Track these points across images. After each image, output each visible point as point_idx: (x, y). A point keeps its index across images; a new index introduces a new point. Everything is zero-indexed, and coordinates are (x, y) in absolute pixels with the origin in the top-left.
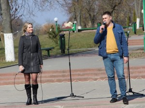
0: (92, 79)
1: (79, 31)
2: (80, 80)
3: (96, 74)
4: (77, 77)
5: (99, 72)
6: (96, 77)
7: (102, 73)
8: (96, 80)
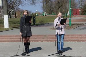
0: (41, 41)
1: (46, 15)
2: (34, 41)
3: (43, 38)
4: (33, 39)
5: (44, 37)
6: (43, 40)
7: (46, 38)
8: (43, 41)
